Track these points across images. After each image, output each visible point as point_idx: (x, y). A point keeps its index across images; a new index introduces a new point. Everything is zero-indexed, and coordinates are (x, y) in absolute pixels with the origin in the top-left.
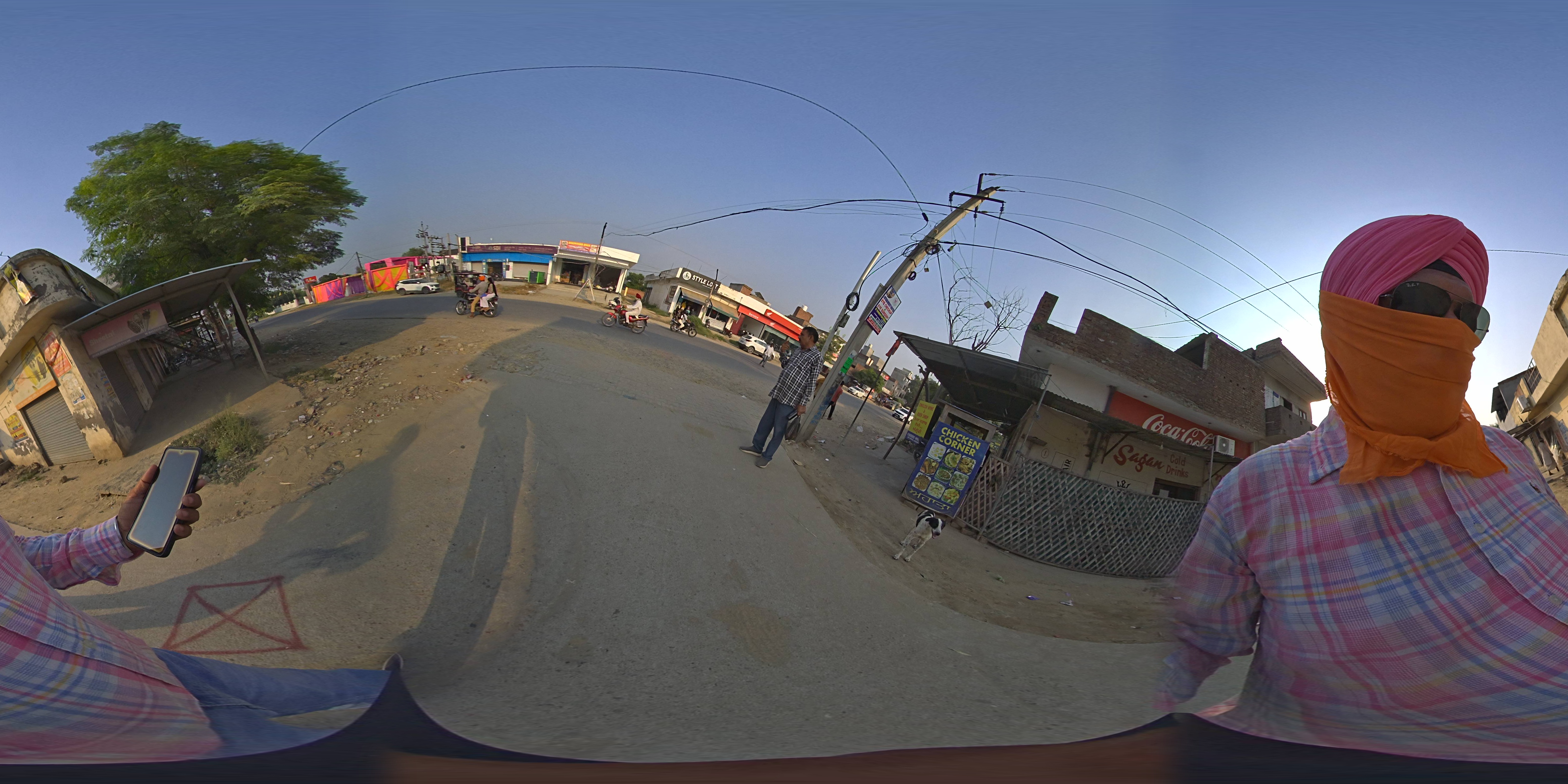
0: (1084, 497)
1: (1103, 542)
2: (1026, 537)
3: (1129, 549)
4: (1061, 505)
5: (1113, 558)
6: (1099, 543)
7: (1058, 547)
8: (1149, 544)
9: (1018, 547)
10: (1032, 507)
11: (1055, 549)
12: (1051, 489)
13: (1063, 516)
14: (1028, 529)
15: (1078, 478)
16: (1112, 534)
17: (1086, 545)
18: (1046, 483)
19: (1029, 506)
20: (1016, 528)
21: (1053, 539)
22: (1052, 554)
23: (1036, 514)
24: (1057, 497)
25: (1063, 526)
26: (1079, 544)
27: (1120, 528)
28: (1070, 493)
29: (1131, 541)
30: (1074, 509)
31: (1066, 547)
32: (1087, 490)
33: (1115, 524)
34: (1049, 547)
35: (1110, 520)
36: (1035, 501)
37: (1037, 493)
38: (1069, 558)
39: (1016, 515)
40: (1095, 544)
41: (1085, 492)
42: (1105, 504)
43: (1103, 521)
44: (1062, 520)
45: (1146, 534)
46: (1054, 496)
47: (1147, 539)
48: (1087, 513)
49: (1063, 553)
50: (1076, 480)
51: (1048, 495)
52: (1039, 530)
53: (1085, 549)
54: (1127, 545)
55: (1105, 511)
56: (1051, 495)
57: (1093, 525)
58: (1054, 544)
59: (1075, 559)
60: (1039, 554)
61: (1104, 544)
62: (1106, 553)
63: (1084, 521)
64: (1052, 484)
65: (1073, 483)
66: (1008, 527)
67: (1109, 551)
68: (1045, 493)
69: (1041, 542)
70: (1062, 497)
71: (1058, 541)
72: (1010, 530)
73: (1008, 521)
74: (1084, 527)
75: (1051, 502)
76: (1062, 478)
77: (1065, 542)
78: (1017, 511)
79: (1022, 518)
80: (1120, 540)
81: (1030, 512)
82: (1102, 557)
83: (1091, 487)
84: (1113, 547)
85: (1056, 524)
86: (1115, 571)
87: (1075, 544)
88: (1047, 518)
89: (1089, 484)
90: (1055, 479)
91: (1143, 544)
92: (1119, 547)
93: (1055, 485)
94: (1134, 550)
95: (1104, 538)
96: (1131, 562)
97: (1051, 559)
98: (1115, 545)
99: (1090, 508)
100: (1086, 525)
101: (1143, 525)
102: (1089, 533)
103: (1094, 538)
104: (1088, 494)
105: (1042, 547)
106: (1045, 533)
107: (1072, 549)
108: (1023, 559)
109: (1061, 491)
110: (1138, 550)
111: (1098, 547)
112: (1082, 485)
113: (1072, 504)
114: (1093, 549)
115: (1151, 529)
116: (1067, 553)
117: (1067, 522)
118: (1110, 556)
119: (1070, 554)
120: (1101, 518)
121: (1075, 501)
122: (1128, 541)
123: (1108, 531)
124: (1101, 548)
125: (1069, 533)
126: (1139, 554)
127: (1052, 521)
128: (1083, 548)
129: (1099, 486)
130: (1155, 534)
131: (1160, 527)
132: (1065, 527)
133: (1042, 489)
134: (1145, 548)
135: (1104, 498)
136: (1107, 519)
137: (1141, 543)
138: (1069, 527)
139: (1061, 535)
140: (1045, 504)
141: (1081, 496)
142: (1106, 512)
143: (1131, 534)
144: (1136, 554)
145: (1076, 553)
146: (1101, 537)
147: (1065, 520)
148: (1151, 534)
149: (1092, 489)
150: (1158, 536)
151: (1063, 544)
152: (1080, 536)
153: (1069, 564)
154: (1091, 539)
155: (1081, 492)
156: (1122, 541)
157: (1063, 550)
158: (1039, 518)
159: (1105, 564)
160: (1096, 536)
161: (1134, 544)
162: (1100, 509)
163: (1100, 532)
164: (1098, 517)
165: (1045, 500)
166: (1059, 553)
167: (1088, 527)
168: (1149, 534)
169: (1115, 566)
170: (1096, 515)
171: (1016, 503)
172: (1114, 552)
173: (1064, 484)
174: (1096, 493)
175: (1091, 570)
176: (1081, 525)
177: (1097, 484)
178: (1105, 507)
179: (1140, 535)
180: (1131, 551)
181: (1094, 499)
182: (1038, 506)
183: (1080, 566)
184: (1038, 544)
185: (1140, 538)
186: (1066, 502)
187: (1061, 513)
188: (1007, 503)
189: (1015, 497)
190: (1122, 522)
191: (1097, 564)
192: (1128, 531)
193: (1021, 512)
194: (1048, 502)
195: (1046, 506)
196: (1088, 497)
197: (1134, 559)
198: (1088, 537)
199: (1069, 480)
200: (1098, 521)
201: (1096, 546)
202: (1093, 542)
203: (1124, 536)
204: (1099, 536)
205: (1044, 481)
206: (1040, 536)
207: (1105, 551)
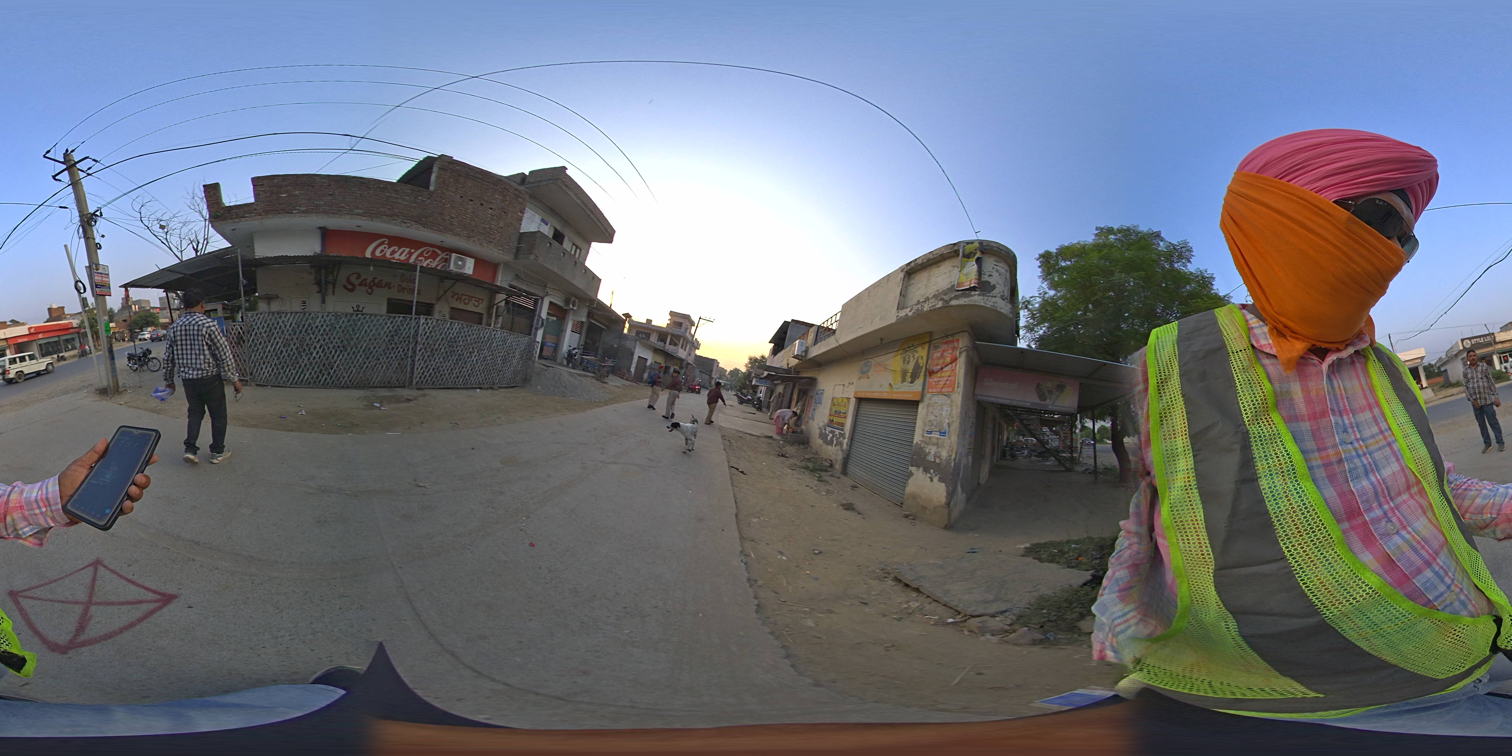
0: (301, 326)
1: (327, 360)
2: (275, 370)
3: (348, 363)
4: (287, 339)
5: (337, 372)
6: (324, 361)
7: (297, 372)
8: (363, 357)
9: (274, 380)
10: (269, 347)
11: (296, 374)
12: (276, 328)
13: (292, 346)
14: (273, 364)
15: (292, 313)
16: (331, 352)
17: (316, 364)
18: (271, 325)
19: (267, 347)
20: (266, 367)
21: (292, 366)
22: (296, 379)
23: (274, 351)
24: (282, 333)
25: (294, 354)
26: (310, 365)
27: (336, 346)
28: (290, 326)
29: (348, 355)
30: (297, 339)
31: (303, 370)
32: (302, 320)
33: (332, 342)
34: (292, 373)
35: (327, 340)
36: (269, 342)
37: (268, 336)
38: (308, 378)
39: (262, 357)
40: (321, 362)
41: (301, 322)
42: (319, 327)
43: (321, 342)
44: (292, 349)
45: (359, 347)
46: (280, 333)
47: (361, 352)
48: (308, 338)
49: (302, 376)
50: (291, 315)
51: (275, 334)
52: (281, 363)
53: (316, 369)
54: (346, 359)
55: (321, 333)
56: (278, 333)
57: (315, 347)
58: (294, 370)
59: (312, 378)
60: (288, 381)
61: (328, 361)
62: (332, 369)
63: (307, 345)
64: (275, 325)
65: (289, 319)
66: (262, 369)
67: (333, 366)
68: (273, 333)
69: (286, 370)
70: (285, 332)
71: (296, 367)
72: (264, 369)
73: (260, 364)
74: (309, 350)
75: (280, 338)
76: (280, 317)
77: (300, 366)
78: (262, 354)
79: (266, 358)
80: (339, 356)
81: (269, 352)
82: (329, 373)
83: (304, 317)
84: (335, 363)
85: (289, 354)
86: (343, 383)
87: (308, 366)
88: (282, 352)
89: (302, 315)
90: (275, 320)
91: (358, 357)
92: (340, 362)
93: (278, 324)
94: (353, 363)
95: (326, 356)
96: (352, 375)
97: (297, 382)
98: (336, 360)
99: (309, 334)
100: (310, 349)
101: (355, 340)
102: (314, 354)
103: (319, 358)
104: (303, 323)
105: (288, 375)
106: (285, 363)
107: (308, 370)
108: (280, 388)
109: (283, 327)
110: (355, 363)
111: (324, 365)
112: (297, 317)
113: (294, 335)
114: (321, 367)
115: (362, 343)
116: (305, 375)
117: (297, 349)
118: (335, 370)
119: (307, 375)
120: (319, 340)
121: (296, 332)
122: (346, 355)
123: (328, 349)
124: (326, 365)
125: (301, 358)
126: (357, 367)
127: (286, 352)
128: (314, 368)
129: (310, 314)
130: (366, 347)
131: (370, 339)
132: (296, 355)
133: (270, 331)
134: (360, 361)
135: (317, 323)
136: (325, 339)
137: (356, 356)
138: (299, 353)
139: (296, 362)
140: (276, 341)
141: (299, 326)
142: (322, 335)
143: (347, 350)
144: (354, 367)
145: (311, 373)
146: (324, 356)
147: (294, 348)
148: (364, 347)
149: (304, 319)
150: (370, 349)
151: (299, 368)
152: (309, 359)
153: (310, 383)
154: (317, 359)
155: (298, 324)
156: (341, 357)
157: (302, 372)
158: (277, 353)
159: (334, 378)
160: (320, 356)
161: (351, 357)
162: (316, 333)
163: (322, 352)
164: (317, 339)
165: (275, 339)
166: (300, 376)
167: (312, 350)
168: (361, 347)
169: (341, 379)
170: (315, 338)
171: (258, 349)
172: (337, 367)
173: (283, 321)
174: (310, 321)
175: (325, 386)
176: (307, 349)
177: (307, 314)
178: (319, 331)
179: (354, 349)
180: (350, 364)
181: (309, 325)
182: (272, 344)
183: (317, 383)
184: (284, 373)
185: (354, 352)
186: (290, 334)
187: (290, 344)
188: (253, 351)
189: (256, 344)
190: (336, 340)
191: (328, 380)
192: (343, 347)
193: (264, 353)
194: (278, 339)
195: (278, 343)
196: (304, 325)
197: (354, 371)
198: (315, 358)
199: (285, 317)
200: (318, 342)
201: (322, 364)
202: (319, 361)
203: (341, 351)
204: (322, 355)
205: (269, 325)
206: (283, 366)
207: (331, 366)
